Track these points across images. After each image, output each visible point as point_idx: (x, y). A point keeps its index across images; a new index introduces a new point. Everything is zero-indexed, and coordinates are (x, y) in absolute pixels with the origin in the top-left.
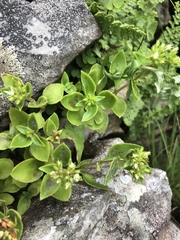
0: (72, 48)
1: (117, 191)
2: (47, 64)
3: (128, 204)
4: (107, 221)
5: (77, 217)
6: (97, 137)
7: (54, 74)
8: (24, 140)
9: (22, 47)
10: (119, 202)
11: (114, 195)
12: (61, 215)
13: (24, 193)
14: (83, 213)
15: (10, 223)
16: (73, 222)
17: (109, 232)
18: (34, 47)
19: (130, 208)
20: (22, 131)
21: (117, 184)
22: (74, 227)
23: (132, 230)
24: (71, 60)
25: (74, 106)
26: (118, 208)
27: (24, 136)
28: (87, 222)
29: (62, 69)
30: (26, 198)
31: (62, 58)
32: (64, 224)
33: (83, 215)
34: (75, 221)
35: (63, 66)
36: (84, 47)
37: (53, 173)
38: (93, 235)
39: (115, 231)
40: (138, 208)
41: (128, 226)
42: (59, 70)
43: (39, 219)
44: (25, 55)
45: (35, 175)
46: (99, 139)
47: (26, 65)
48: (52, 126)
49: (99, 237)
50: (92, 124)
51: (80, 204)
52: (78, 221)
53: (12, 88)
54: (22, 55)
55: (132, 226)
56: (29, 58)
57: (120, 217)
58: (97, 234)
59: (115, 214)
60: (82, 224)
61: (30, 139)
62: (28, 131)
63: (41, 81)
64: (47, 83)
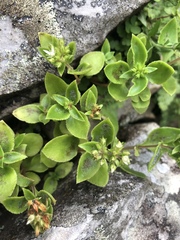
0: (118, 10)
1: (153, 181)
2: (88, 28)
3: (166, 196)
4: (143, 212)
5: (115, 206)
6: (128, 120)
7: (95, 40)
8: (60, 112)
9: (62, 5)
10: (156, 192)
11: (151, 184)
12: (97, 203)
13: (51, 173)
14: (122, 202)
15: (42, 207)
16: (112, 211)
17: (145, 225)
18: (75, 6)
19: (168, 200)
20: (60, 102)
21: (153, 172)
22: (112, 217)
23: (169, 225)
24: (115, 24)
25: (118, 78)
26: (156, 200)
27: (62, 108)
28: (125, 212)
29: (105, 36)
30: (53, 179)
31: (105, 22)
32: (102, 213)
33: (122, 204)
34: (113, 210)
35: (106, 32)
36: (131, 11)
37: (95, 152)
38: (127, 227)
39: (150, 224)
40: (177, 201)
41: (165, 220)
42: (101, 36)
43: (70, 204)
44: (64, 14)
45: (68, 154)
46: (130, 123)
47: (65, 26)
48: (92, 99)
49: (133, 229)
50: (137, 101)
51: (118, 192)
52: (117, 211)
53: (53, 47)
54: (61, 15)
55: (169, 221)
56: (69, 19)
57: (158, 209)
58: (132, 226)
59: (152, 206)
60: (120, 214)
61: (67, 111)
62: (67, 102)
63: (80, 47)
64: (86, 50)
